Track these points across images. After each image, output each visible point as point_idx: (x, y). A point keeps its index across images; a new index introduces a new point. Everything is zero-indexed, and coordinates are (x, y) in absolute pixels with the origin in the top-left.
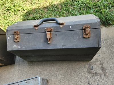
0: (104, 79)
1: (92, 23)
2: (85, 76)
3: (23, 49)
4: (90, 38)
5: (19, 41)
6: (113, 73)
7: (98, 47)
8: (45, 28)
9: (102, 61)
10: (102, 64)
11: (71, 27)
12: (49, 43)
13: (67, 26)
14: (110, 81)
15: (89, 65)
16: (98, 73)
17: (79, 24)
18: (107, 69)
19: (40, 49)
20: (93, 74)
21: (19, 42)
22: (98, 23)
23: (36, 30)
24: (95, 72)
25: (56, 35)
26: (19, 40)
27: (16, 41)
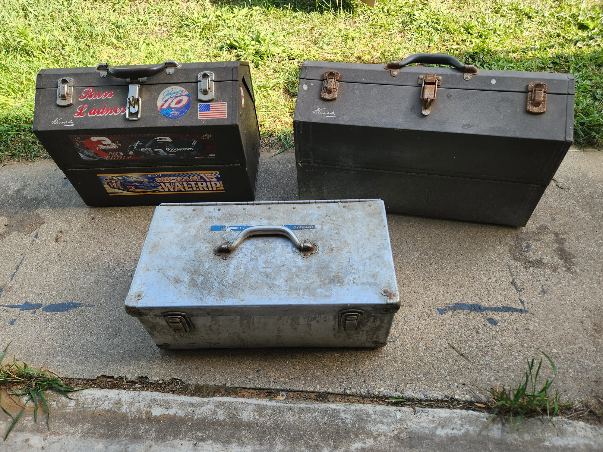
0: (567, 279)
1: (554, 80)
2: (500, 263)
3: (342, 123)
4: (543, 116)
5: (335, 99)
6: (594, 268)
7: (562, 139)
8: (422, 74)
9: (562, 234)
10: (559, 241)
11: (494, 82)
12: (425, 112)
13: (483, 77)
14: (584, 286)
15: (517, 238)
16: (545, 261)
17: (517, 78)
18: (575, 257)
19: (395, 127)
20: (529, 262)
21: (335, 102)
22: (568, 82)
23: (393, 76)
24: (534, 258)
25: (449, 96)
26: (335, 95)
27: (327, 96)
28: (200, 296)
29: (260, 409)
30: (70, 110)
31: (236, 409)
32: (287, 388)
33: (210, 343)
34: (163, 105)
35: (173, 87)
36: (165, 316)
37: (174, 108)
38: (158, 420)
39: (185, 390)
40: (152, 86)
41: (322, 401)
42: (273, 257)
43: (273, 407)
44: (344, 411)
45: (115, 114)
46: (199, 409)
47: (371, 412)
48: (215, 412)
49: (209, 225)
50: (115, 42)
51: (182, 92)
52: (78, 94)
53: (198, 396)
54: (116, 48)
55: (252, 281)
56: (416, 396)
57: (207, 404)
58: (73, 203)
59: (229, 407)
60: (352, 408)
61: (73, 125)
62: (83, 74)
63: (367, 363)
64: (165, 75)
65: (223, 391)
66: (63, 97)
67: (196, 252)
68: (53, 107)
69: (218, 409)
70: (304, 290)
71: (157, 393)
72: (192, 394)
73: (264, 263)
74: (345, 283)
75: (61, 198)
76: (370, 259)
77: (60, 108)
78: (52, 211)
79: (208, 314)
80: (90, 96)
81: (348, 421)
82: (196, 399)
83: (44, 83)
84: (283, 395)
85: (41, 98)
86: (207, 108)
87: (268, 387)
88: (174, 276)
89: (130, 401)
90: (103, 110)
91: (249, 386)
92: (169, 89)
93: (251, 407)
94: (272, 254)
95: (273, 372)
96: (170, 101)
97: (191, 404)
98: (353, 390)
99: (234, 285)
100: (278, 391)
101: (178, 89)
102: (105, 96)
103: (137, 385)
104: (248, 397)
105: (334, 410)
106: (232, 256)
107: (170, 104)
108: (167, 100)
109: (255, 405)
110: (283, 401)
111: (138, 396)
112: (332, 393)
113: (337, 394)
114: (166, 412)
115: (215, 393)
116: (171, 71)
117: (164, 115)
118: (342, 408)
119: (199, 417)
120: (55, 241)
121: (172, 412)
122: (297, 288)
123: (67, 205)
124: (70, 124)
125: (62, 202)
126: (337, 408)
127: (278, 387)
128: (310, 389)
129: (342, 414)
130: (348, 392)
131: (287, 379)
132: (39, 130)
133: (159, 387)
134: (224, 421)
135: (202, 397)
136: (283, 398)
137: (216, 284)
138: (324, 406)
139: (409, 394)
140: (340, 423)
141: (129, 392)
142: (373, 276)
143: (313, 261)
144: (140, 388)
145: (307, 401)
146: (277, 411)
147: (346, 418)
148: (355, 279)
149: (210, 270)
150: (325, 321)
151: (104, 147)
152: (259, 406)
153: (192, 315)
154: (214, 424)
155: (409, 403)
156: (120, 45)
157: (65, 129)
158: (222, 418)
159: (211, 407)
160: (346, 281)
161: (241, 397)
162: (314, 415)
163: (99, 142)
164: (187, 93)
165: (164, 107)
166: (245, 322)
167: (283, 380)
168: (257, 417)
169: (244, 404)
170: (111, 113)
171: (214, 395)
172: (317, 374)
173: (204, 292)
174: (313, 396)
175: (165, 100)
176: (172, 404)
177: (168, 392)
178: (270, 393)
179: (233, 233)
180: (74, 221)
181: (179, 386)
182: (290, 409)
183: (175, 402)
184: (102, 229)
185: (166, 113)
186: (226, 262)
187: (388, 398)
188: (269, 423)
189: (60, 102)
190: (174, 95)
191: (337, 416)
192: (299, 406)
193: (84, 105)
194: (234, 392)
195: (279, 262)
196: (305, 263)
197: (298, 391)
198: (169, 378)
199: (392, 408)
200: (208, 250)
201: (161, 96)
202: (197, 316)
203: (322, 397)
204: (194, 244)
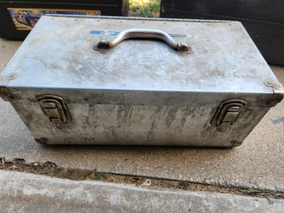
28: (78, 79)
29: (128, 194)
31: (105, 192)
32: (152, 175)
33: (85, 138)
36: (39, 100)
38: (28, 199)
39: (58, 172)
41: (185, 189)
42: (151, 54)
43: (140, 193)
44: (206, 199)
46: (70, 191)
47: (231, 200)
48: (84, 194)
49: (90, 30)
53: (69, 178)
55: (133, 71)
56: (268, 188)
57: (78, 186)
59: (98, 190)
60: (214, 196)
63: (221, 158)
65: (93, 175)
67: (76, 47)
69: (88, 192)
70: (186, 80)
71: (32, 174)
72: (65, 177)
73: (143, 58)
74: (226, 76)
76: (243, 58)
79: (86, 99)
81: (211, 208)
82: (67, 182)
84: (148, 182)
87: (134, 174)
88: (51, 63)
89: (4, 179)
91: (117, 172)
93: (119, 191)
94: (150, 52)
95: (139, 161)
97: (62, 186)
98: (212, 180)
99: (114, 73)
100: (144, 178)
103: (14, 166)
104: (117, 182)
105: (197, 197)
106: (111, 51)
109: (123, 189)
110: (148, 187)
111: (13, 175)
112: (193, 183)
113: (198, 183)
114: (37, 192)
115: (86, 176)
118: (205, 196)
119: (69, 198)
121: (42, 192)
122: (179, 78)
126: (200, 196)
127: (144, 175)
128: (173, 178)
129: (205, 202)
130: (208, 182)
131: (152, 168)
133: (34, 168)
134: (92, 203)
135: (74, 180)
136: (149, 185)
137: (96, 72)
138: (187, 193)
139: (262, 186)
140: (204, 210)
141: (5, 172)
142: (252, 71)
143: (190, 59)
144: (16, 169)
145: (171, 188)
146: (143, 196)
147: (209, 206)
148: (234, 73)
149: (89, 61)
150: (201, 115)
152: (126, 190)
153: (69, 101)
154: (83, 205)
155: (262, 194)
158: (91, 200)
159: (81, 189)
160: (226, 74)
161: (109, 181)
162: (178, 201)
166: (123, 113)
167: (148, 168)
168: (125, 201)
169: (112, 188)
171: (85, 179)
172: (179, 165)
173: (82, 76)
174: (176, 184)
176: (44, 185)
177: (42, 174)
178: (136, 180)
179: (111, 36)
181: (53, 169)
182: (156, 195)
183: (47, 183)
186: (106, 56)
187: (243, 189)
188: (136, 207)
191: (201, 203)
192: (164, 192)
194: (103, 177)
195: (157, 58)
196: (183, 60)
197: (162, 179)
198: (44, 161)
199: (250, 198)
200: (88, 46)
202: (74, 102)
203: (184, 185)
204: (74, 41)
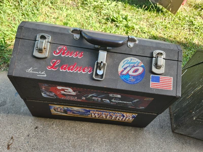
30: (44, 63)
34: (123, 71)
35: (131, 58)
37: (132, 76)
40: (115, 54)
45: (83, 72)
50: (50, 4)
51: (139, 63)
52: (53, 50)
54: (51, 8)
58: (22, 111)
61: (45, 76)
62: (59, 33)
64: (126, 47)
66: (40, 51)
68: (29, 57)
75: (13, 105)
77: (35, 59)
78: (7, 116)
80: (63, 53)
83: (24, 35)
85: (19, 47)
86: (158, 80)
90: (73, 67)
92: (129, 59)
96: (128, 69)
101: (136, 60)
102: (76, 55)
107: (129, 71)
108: (126, 68)
116: (131, 44)
117: (123, 80)
120: (7, 147)
123: (17, 112)
124: (42, 75)
125: (14, 109)
132: (13, 75)
151: (65, 93)
156: (52, 7)
157: (38, 78)
163: (63, 90)
164: (142, 64)
165: (123, 73)
170: (79, 71)
175: (124, 67)
180: (22, 129)
184: (43, 140)
185: (125, 78)
189: (36, 54)
190: (132, 65)
193: (57, 60)
201: (121, 64)
